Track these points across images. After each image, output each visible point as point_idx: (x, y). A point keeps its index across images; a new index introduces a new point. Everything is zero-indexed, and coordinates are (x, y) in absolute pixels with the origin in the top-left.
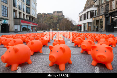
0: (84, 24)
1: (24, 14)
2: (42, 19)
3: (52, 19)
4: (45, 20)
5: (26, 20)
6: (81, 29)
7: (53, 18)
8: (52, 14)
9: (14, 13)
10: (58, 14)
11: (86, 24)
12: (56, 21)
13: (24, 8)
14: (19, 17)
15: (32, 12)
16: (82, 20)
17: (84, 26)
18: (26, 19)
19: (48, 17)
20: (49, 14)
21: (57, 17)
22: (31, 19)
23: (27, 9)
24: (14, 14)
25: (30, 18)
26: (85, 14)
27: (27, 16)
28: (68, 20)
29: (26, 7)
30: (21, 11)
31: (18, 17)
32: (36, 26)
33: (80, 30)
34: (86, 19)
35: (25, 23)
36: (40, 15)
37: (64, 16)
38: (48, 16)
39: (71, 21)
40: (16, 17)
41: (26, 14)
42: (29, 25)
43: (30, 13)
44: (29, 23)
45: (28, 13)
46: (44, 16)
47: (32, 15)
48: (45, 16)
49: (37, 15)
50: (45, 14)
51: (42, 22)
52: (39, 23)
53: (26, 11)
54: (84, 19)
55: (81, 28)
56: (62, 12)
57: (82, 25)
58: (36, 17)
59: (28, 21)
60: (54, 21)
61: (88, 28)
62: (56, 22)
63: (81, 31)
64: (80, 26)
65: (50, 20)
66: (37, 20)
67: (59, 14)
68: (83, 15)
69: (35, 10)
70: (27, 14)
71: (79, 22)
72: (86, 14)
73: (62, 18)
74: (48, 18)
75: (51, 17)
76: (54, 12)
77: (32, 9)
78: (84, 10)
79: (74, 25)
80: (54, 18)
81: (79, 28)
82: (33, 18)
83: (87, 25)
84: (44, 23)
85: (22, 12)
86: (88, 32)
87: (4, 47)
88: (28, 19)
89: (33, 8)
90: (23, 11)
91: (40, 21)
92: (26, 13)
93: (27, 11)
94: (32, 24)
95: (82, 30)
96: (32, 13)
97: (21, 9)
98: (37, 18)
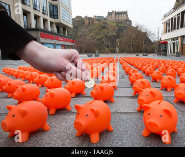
0: (174, 39)
1: (45, 21)
2: (82, 30)
3: (104, 29)
4: (91, 31)
5: (52, 33)
6: (166, 51)
7: (107, 26)
8: (105, 19)
9: (25, 17)
10: (117, 18)
11: (177, 38)
12: (114, 34)
13: (45, 5)
14: (36, 25)
15: (61, 14)
16: (169, 32)
17: (174, 44)
18: (50, 29)
19: (96, 24)
20: (99, 19)
21: (115, 24)
22: (61, 30)
23: (51, 8)
24: (25, 21)
25: (58, 28)
26: (177, 17)
27: (51, 23)
28: (140, 32)
29: (48, 4)
30: (40, 14)
31: (33, 26)
32: (72, 44)
33: (164, 52)
34: (178, 28)
35: (48, 38)
36: (79, 22)
37: (130, 22)
38: (96, 22)
39: (145, 33)
40: (29, 27)
41: (49, 19)
42: (57, 42)
43: (58, 18)
44: (57, 39)
45: (54, 18)
46: (87, 22)
47: (62, 22)
48: (89, 23)
49: (73, 20)
50: (90, 19)
51: (85, 36)
52: (78, 38)
53: (50, 12)
54: (174, 29)
55: (166, 47)
56: (126, 13)
57: (169, 42)
58: (71, 26)
59: (55, 34)
60: (110, 34)
61: (182, 48)
62: (114, 36)
63: (166, 55)
64: (165, 43)
65: (101, 32)
66: (73, 31)
67: (120, 18)
68: (172, 18)
69: (68, 10)
70: (52, 20)
71: (162, 34)
72: (179, 18)
73: (126, 27)
74: (96, 28)
75: (103, 25)
76: (110, 14)
77: (61, 8)
78: (175, 8)
79: (152, 41)
80: (109, 27)
81: (161, 48)
82: (65, 28)
83: (179, 40)
84: (87, 37)
85: (42, 16)
86: (181, 57)
87: (7, 97)
88: (55, 30)
89: (64, 6)
90: (44, 13)
91: (80, 33)
92: (50, 17)
93: (52, 13)
94: (64, 41)
95: (169, 52)
96: (61, 18)
97: (38, 9)
98: (74, 28)
